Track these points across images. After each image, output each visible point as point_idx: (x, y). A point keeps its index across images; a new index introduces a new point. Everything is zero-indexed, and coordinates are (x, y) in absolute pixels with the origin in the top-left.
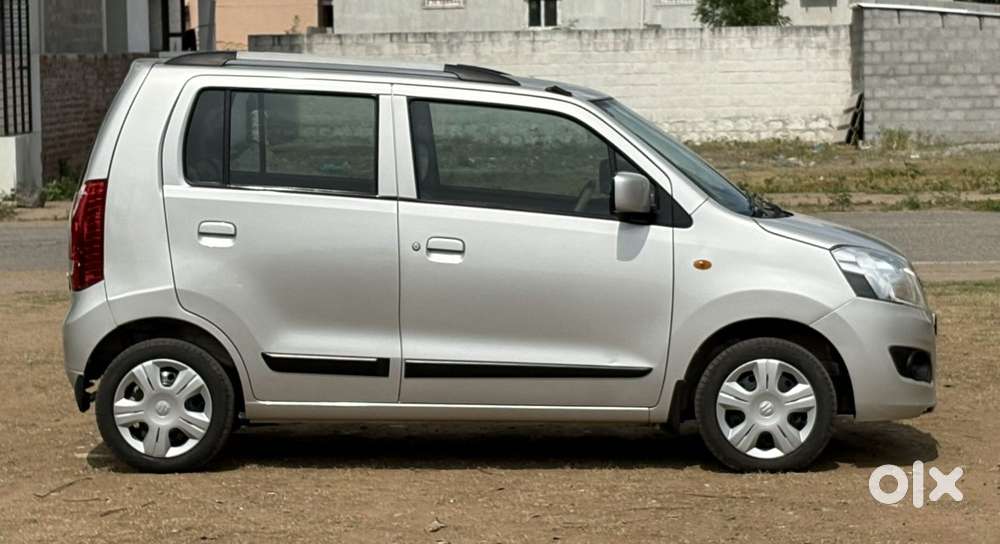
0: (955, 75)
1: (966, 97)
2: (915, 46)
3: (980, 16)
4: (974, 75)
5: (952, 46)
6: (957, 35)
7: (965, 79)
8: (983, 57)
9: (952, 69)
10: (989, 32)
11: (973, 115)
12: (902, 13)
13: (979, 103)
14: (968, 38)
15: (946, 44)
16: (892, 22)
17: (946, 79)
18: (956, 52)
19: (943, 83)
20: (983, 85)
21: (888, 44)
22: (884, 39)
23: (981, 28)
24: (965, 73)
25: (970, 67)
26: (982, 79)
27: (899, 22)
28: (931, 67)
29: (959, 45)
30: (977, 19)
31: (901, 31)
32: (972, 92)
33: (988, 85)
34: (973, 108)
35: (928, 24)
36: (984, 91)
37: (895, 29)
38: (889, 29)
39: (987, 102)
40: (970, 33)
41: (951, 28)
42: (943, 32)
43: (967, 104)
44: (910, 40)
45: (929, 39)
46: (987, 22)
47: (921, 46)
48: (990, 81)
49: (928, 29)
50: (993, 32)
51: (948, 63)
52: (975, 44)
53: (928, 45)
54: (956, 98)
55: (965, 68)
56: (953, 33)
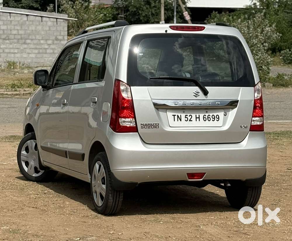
0: (32, 40)
1: (36, 49)
2: (17, 28)
3: (41, 17)
4: (39, 40)
5: (30, 28)
6: (33, 24)
7: (35, 42)
8: (43, 33)
9: (30, 37)
10: (45, 23)
11: (39, 56)
12: (11, 14)
13: (41, 51)
14: (37, 25)
15: (28, 28)
16: (7, 18)
17: (28, 41)
18: (32, 30)
19: (27, 43)
20: (43, 44)
21: (6, 26)
22: (4, 25)
23: (42, 21)
24: (35, 39)
25: (38, 37)
26: (42, 42)
27: (10, 18)
28: (23, 36)
29: (34, 28)
30: (40, 18)
31: (11, 21)
32: (38, 47)
33: (45, 44)
34: (39, 53)
35: (21, 19)
36: (43, 46)
37: (9, 21)
38: (6, 20)
39: (44, 51)
40: (38, 23)
41: (30, 21)
42: (27, 23)
43: (36, 51)
44: (14, 25)
45: (22, 25)
46: (44, 19)
47: (19, 28)
48: (45, 42)
49: (21, 21)
50: (47, 23)
51: (29, 35)
52: (40, 28)
53: (21, 27)
54: (32, 49)
55: (35, 37)
56: (31, 23)
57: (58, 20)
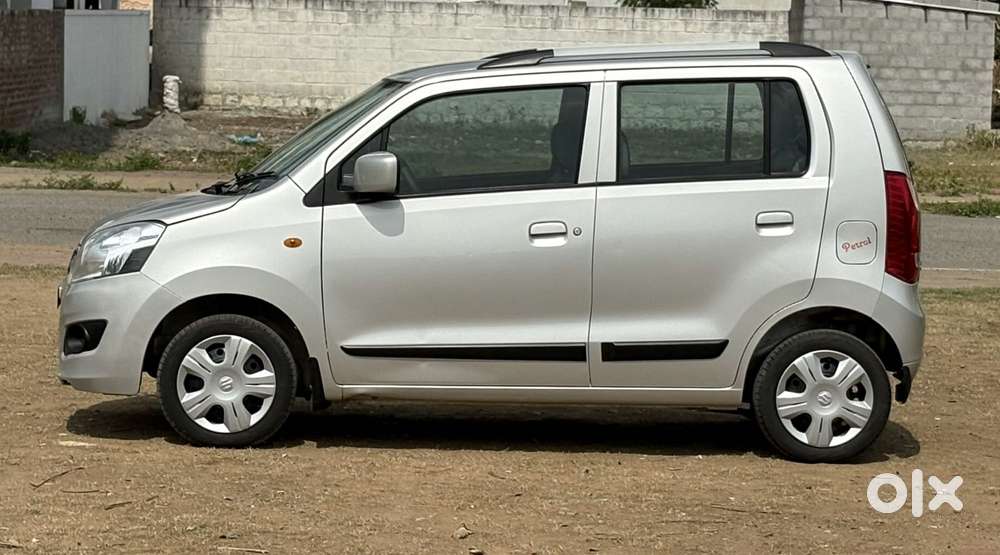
0: (898, 68)
1: (909, 92)
2: (857, 36)
3: (925, 8)
4: (917, 69)
5: (895, 38)
6: (901, 27)
7: (906, 74)
8: (927, 51)
9: (893, 62)
10: (934, 25)
11: (914, 111)
12: (845, 1)
13: (920, 98)
14: (913, 31)
15: (889, 36)
16: (834, 11)
17: (888, 72)
18: (899, 44)
19: (884, 76)
20: (926, 80)
21: (829, 33)
22: (824, 28)
23: (926, 20)
24: (907, 67)
25: (913, 61)
26: (925, 74)
27: (842, 11)
28: (872, 59)
29: (903, 39)
30: (922, 11)
31: (843, 20)
32: (913, 88)
33: (931, 80)
34: (915, 104)
35: (871, 14)
36: (927, 86)
37: (837, 18)
38: (831, 18)
39: (929, 99)
40: (914, 26)
41: (895, 19)
42: (886, 24)
43: (908, 99)
44: (852, 30)
45: (873, 29)
46: (933, 13)
47: (863, 37)
48: (934, 76)
49: (871, 19)
50: (939, 25)
51: (891, 55)
52: (919, 37)
53: (870, 36)
54: (897, 92)
55: (907, 62)
56: (897, 24)
57: (970, 16)
